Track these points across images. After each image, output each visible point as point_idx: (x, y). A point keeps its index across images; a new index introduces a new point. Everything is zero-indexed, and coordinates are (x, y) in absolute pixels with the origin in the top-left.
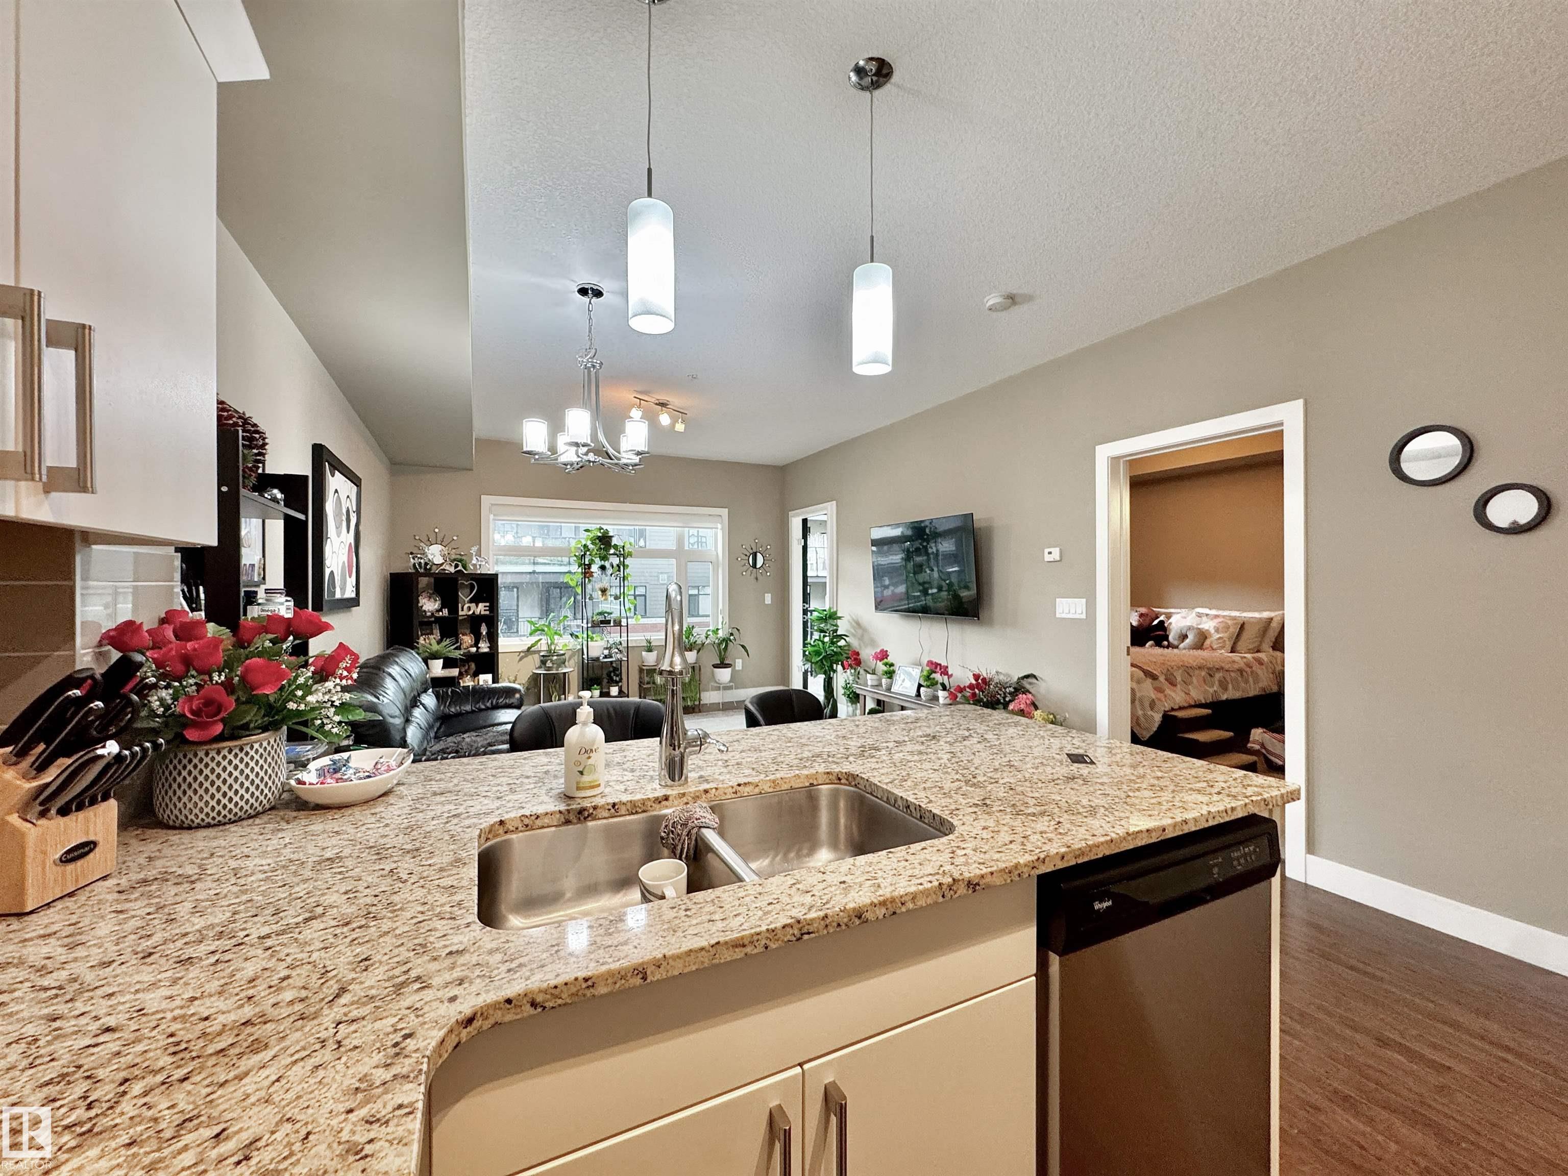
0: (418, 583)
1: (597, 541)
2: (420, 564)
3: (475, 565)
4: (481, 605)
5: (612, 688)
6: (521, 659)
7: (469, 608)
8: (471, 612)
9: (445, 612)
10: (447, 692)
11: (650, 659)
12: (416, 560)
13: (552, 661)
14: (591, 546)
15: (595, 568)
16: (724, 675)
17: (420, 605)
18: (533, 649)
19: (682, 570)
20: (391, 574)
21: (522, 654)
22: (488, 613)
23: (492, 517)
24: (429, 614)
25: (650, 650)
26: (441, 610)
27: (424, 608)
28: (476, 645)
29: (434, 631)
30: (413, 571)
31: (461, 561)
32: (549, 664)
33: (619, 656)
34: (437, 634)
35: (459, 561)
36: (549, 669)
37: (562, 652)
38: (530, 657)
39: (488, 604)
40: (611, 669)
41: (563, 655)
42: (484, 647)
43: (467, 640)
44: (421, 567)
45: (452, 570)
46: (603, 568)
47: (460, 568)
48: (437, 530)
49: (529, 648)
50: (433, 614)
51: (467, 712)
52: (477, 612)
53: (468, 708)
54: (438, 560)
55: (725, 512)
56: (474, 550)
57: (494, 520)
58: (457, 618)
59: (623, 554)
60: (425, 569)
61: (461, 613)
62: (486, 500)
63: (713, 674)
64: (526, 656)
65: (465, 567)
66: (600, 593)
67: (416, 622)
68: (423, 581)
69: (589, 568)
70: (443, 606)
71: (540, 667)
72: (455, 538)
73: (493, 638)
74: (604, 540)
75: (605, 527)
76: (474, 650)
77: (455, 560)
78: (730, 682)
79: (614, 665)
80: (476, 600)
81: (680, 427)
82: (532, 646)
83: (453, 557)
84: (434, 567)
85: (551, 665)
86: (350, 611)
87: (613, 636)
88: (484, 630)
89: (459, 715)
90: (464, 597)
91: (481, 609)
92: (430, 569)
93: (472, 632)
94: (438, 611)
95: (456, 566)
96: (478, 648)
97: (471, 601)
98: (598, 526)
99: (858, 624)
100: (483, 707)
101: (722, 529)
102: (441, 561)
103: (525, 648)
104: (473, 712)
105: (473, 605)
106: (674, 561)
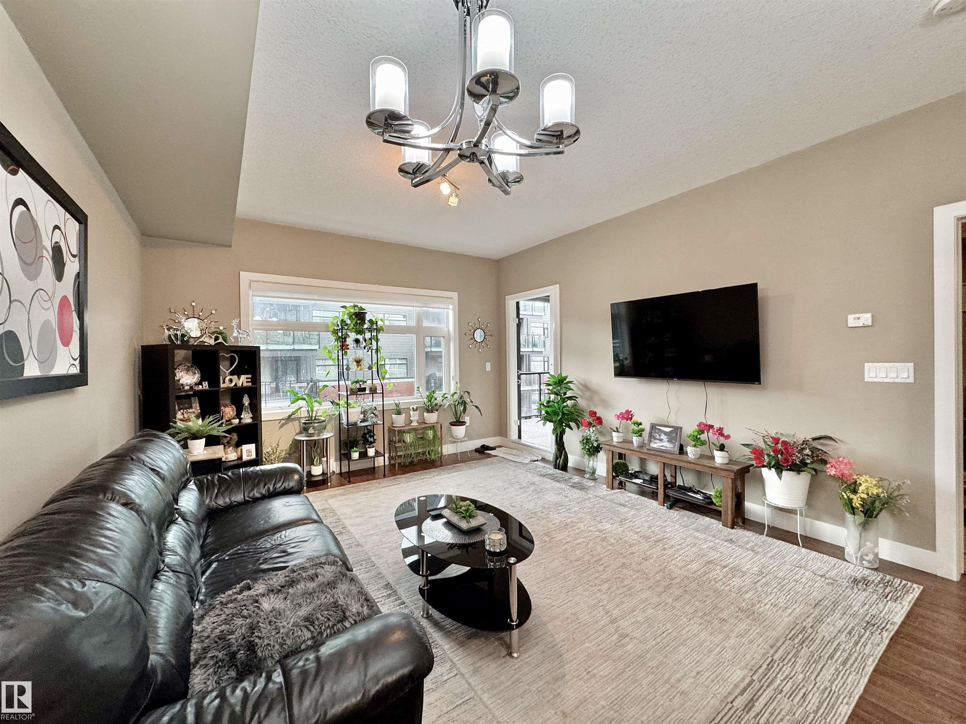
0: (173, 356)
1: (354, 317)
2: (176, 335)
3: (236, 338)
4: (243, 378)
5: (369, 450)
6: (281, 427)
7: (231, 381)
8: (233, 384)
9: (206, 385)
10: (213, 481)
11: (399, 421)
12: (172, 332)
13: (314, 428)
14: (349, 322)
15: (350, 341)
16: (460, 431)
17: (176, 378)
18: (293, 416)
19: (420, 343)
20: (142, 346)
21: (283, 422)
22: (250, 384)
23: (251, 293)
24: (187, 388)
25: (399, 413)
26: (200, 383)
27: (181, 382)
28: (238, 415)
29: (194, 405)
30: (168, 343)
31: (221, 333)
32: (311, 431)
33: (375, 420)
34: (196, 408)
35: (218, 334)
36: (311, 435)
37: (322, 419)
38: (291, 423)
39: (250, 376)
40: (366, 431)
41: (324, 421)
42: (247, 418)
43: (229, 411)
44: (177, 339)
45: (212, 342)
46: (357, 341)
47: (221, 340)
48: (194, 304)
49: (290, 416)
50: (191, 388)
51: (240, 504)
52: (239, 384)
53: (239, 497)
54: (195, 333)
55: (455, 295)
56: (235, 323)
57: (253, 296)
58: (219, 390)
59: (375, 328)
60: (182, 341)
61: (222, 386)
62: (245, 277)
63: (450, 430)
64: (286, 423)
65: (225, 341)
66: (355, 363)
67: (172, 395)
68: (180, 354)
69: (345, 341)
70: (203, 379)
71: (300, 433)
72: (214, 312)
73: (255, 408)
74: (360, 316)
75: (359, 305)
76: (236, 421)
77: (214, 333)
78: (465, 436)
79: (369, 428)
80: (237, 372)
81: (454, 201)
82: (293, 414)
83: (213, 330)
84: (191, 340)
85: (313, 432)
86: (73, 392)
87: (367, 402)
88: (246, 401)
89: (230, 508)
90: (225, 369)
91: (243, 381)
92: (188, 341)
93: (233, 403)
94: (197, 384)
95: (216, 339)
96: (241, 419)
97: (232, 373)
98: (352, 304)
99: (586, 387)
100: (258, 495)
101: (453, 309)
102: (199, 335)
103: (286, 416)
104: (245, 503)
105: (235, 378)
106: (414, 336)
